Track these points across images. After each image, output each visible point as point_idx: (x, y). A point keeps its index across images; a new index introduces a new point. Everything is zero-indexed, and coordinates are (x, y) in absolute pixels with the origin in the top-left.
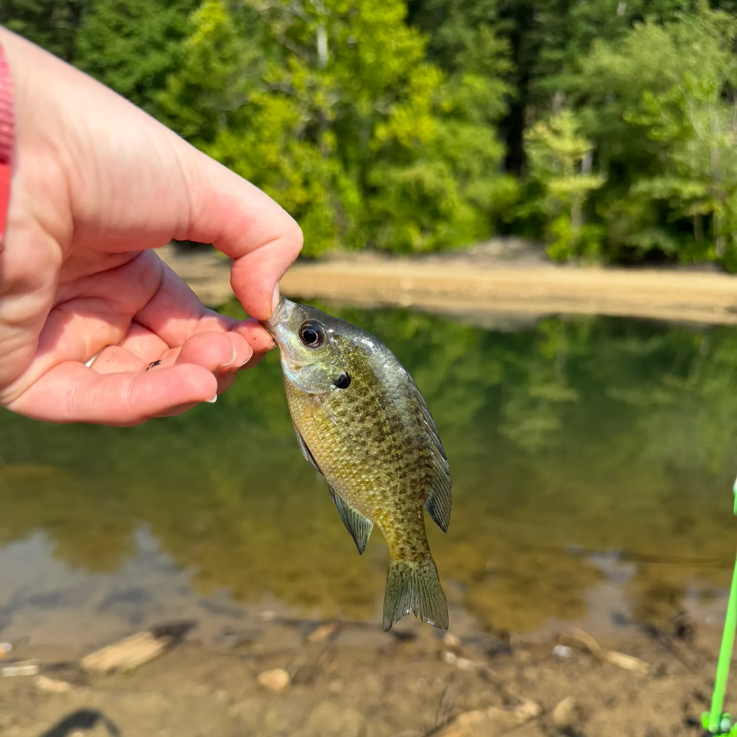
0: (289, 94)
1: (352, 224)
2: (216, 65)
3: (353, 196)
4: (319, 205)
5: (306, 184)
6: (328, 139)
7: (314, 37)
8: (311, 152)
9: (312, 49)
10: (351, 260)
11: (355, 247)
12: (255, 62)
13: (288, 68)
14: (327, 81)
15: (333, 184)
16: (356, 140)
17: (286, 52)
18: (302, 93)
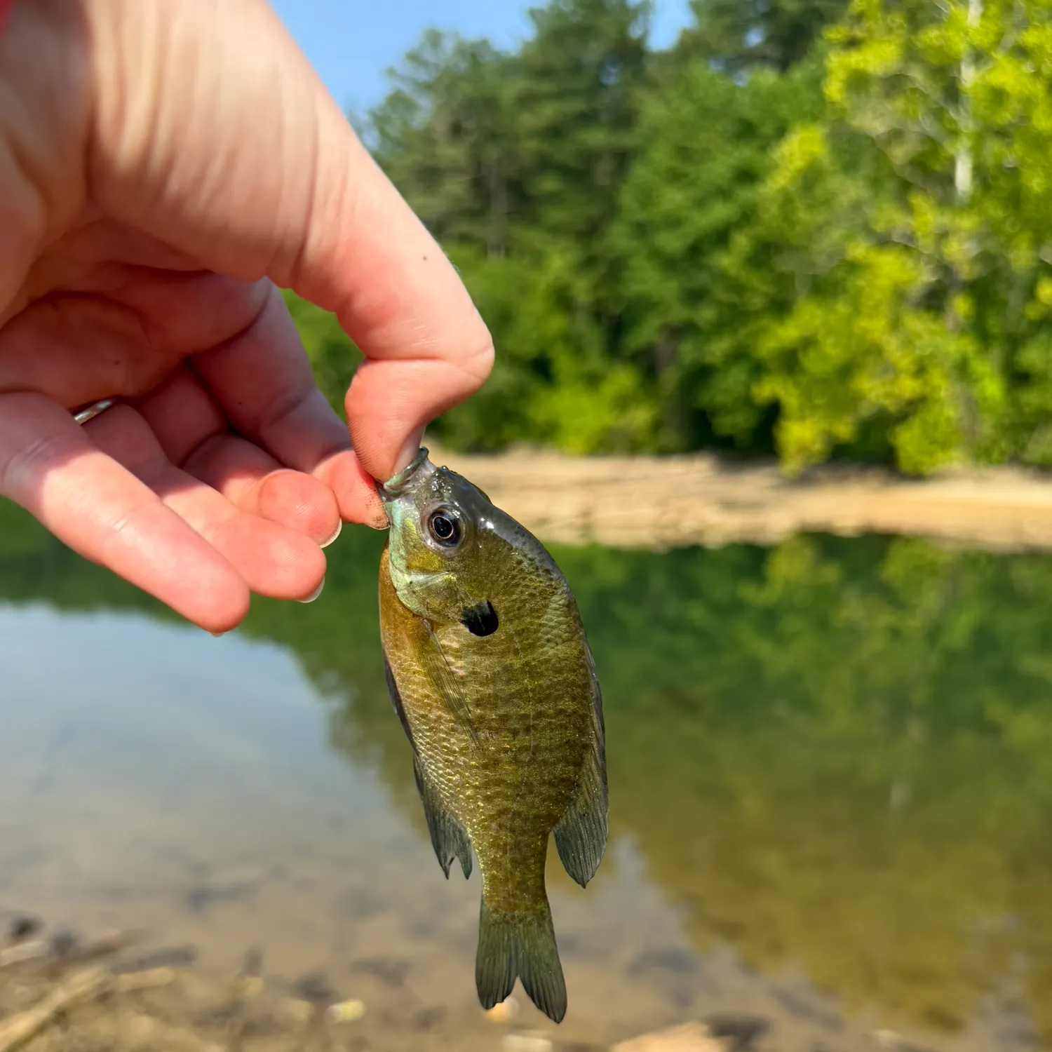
0: (907, 245)
1: (987, 428)
2: (803, 215)
3: (992, 387)
4: (937, 401)
5: (921, 370)
6: (961, 306)
7: (952, 162)
8: (934, 327)
9: (948, 180)
10: (980, 479)
11: (990, 462)
12: (857, 206)
13: (908, 209)
14: (967, 222)
15: (962, 370)
16: (1004, 304)
17: (905, 189)
18: (926, 244)
